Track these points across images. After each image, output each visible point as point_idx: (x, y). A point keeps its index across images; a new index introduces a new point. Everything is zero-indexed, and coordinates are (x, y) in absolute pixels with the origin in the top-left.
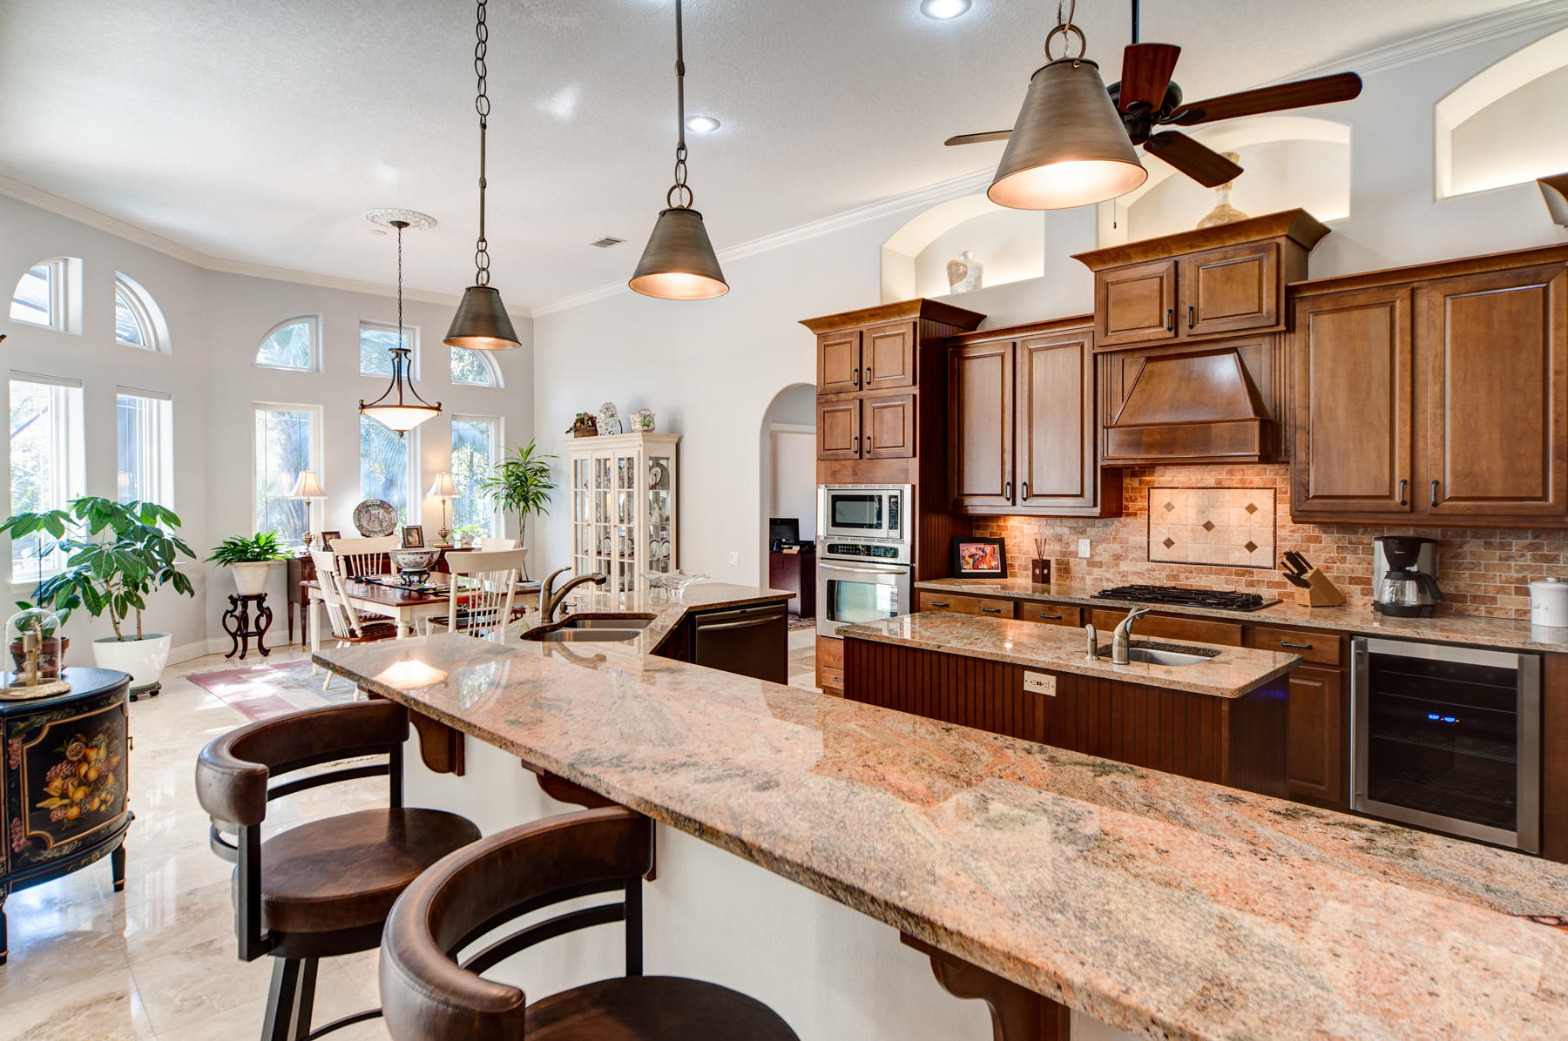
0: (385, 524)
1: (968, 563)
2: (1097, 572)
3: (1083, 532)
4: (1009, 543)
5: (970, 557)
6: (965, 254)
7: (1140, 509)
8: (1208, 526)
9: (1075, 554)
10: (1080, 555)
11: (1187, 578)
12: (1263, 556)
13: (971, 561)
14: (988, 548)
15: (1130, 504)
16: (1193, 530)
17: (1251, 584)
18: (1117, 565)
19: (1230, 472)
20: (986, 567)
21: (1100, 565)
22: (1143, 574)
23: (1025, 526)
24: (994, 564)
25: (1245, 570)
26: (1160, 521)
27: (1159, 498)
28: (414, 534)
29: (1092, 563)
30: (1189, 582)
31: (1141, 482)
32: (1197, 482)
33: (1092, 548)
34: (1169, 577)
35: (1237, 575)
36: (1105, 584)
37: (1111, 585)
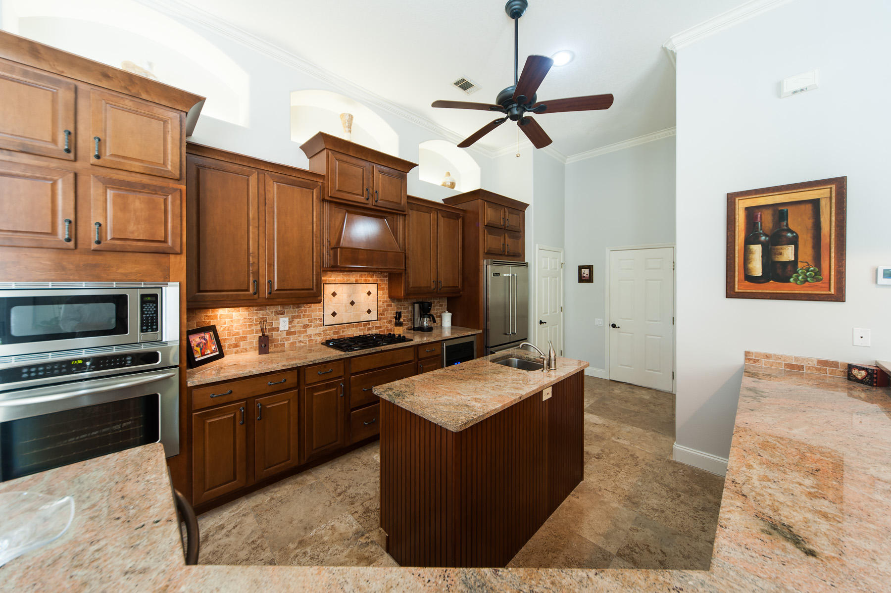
2: (292, 338)
3: (283, 314)
4: (219, 329)
8: (352, 303)
9: (277, 329)
10: (281, 329)
11: (343, 332)
12: (373, 316)
13: (198, 349)
14: (207, 336)
16: (345, 306)
17: (369, 329)
18: (306, 331)
19: (361, 276)
21: (294, 333)
22: (321, 334)
25: (367, 323)
26: (330, 302)
27: (329, 290)
29: (289, 333)
30: (344, 334)
32: (348, 280)
33: (290, 322)
34: (334, 333)
35: (364, 326)
36: (298, 345)
37: (302, 344)
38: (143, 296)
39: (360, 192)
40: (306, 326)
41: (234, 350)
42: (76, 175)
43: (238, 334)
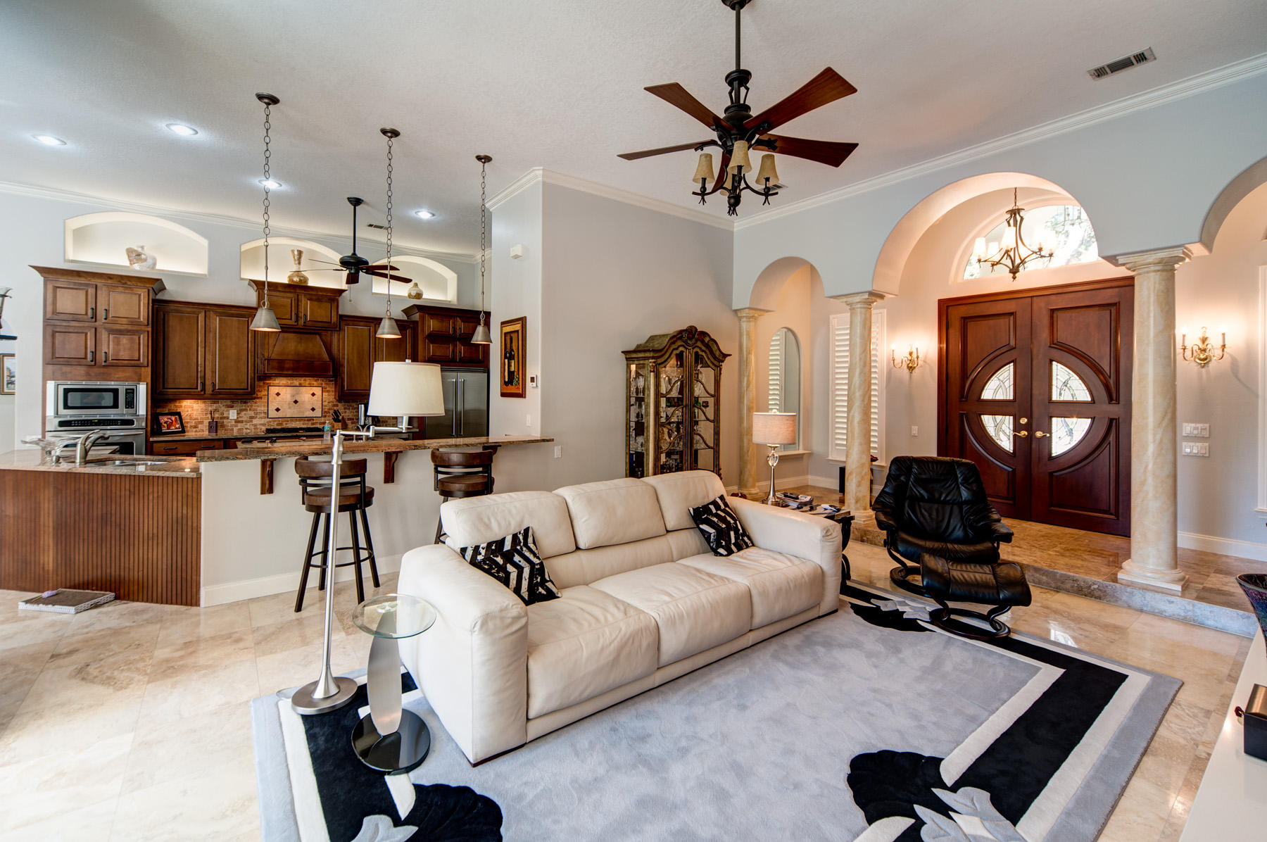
2: (240, 425)
3: (232, 407)
4: (183, 415)
5: (165, 423)
6: (142, 247)
7: (264, 395)
8: (296, 402)
9: (228, 418)
10: (230, 418)
11: (286, 423)
12: (318, 413)
13: (165, 425)
14: (173, 418)
15: (259, 393)
16: (289, 404)
17: (313, 424)
18: (252, 421)
19: (305, 380)
20: (173, 428)
21: (242, 422)
22: (265, 424)
23: (194, 405)
24: (177, 426)
25: (311, 419)
26: (274, 400)
27: (273, 390)
29: (237, 421)
30: (287, 426)
31: (264, 383)
32: (291, 383)
33: (238, 414)
34: (277, 425)
35: (308, 420)
36: (245, 431)
37: (248, 431)
38: (126, 389)
39: (288, 316)
40: (252, 418)
41: (194, 430)
42: (96, 329)
43: (197, 419)
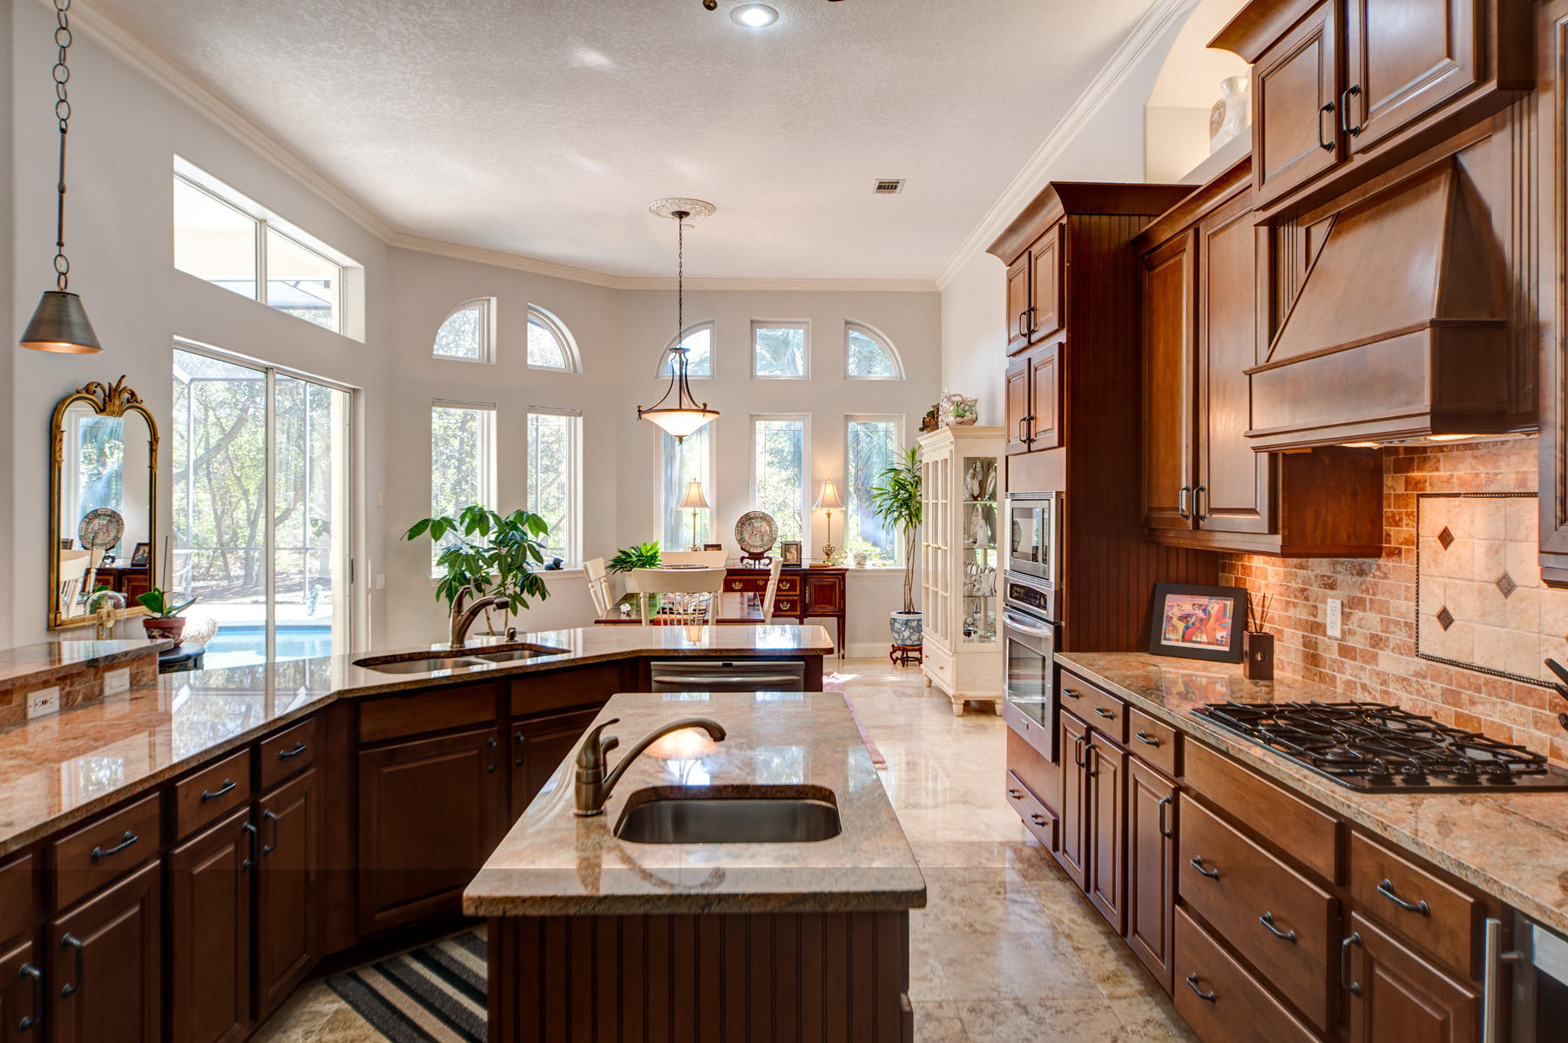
0: (766, 538)
1: (1175, 629)
2: (1348, 668)
3: (1335, 587)
5: (1181, 619)
7: (1406, 543)
8: (1505, 585)
10: (1330, 632)
13: (1181, 626)
14: (1215, 606)
15: (1393, 530)
16: (1483, 594)
18: (1374, 657)
20: (1204, 639)
21: (1352, 655)
22: (1409, 681)
23: (1270, 569)
24: (1219, 635)
26: (1434, 571)
27: (1435, 514)
28: (793, 550)
29: (1343, 650)
31: (1408, 482)
33: (1344, 617)
40: (1376, 640)
42: (1029, 362)
